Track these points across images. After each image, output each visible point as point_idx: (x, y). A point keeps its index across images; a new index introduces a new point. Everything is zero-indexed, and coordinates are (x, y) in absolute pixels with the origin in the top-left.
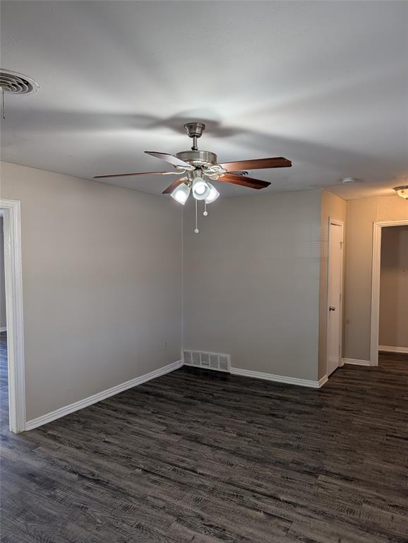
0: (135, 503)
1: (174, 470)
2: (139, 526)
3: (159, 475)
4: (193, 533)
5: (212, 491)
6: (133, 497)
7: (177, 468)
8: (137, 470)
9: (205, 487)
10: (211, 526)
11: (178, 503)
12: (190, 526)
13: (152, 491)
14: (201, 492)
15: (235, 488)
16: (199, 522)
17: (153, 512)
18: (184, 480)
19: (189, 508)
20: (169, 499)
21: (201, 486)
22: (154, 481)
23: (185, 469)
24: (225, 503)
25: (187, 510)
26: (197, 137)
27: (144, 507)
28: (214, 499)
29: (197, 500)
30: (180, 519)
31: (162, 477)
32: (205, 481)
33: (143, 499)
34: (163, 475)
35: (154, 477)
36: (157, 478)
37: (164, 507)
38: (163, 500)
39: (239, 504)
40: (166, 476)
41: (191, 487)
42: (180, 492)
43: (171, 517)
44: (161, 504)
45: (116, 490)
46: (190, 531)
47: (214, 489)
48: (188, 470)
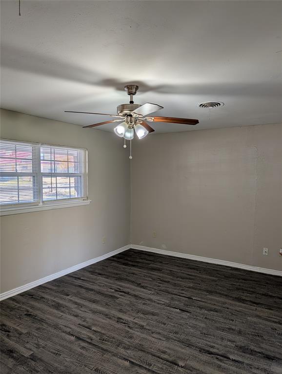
0: (171, 335)
1: (150, 365)
2: (165, 324)
3: (162, 359)
4: (134, 321)
5: (119, 344)
6: (175, 340)
7: (147, 367)
8: (183, 365)
9: (124, 348)
10: (124, 323)
11: (144, 336)
12: (136, 323)
13: (163, 345)
14: (128, 343)
15: (102, 346)
16: (131, 325)
17: (158, 330)
18: (140, 354)
19: (137, 333)
20: (150, 338)
21: (127, 348)
22: (164, 352)
23: (140, 366)
24: (113, 335)
25: (138, 332)
26: (133, 94)
27: (166, 333)
28: (120, 338)
29: (131, 337)
30: (142, 327)
31: (159, 357)
32: (124, 353)
33: (168, 339)
34: (159, 360)
35: (165, 356)
36: (163, 356)
37: (152, 333)
38: (154, 337)
39: (104, 334)
40: (156, 358)
41: (135, 348)
42: (143, 343)
43: (148, 328)
44: (154, 335)
45: (190, 345)
46: (137, 321)
47: (118, 346)
48: (137, 365)
